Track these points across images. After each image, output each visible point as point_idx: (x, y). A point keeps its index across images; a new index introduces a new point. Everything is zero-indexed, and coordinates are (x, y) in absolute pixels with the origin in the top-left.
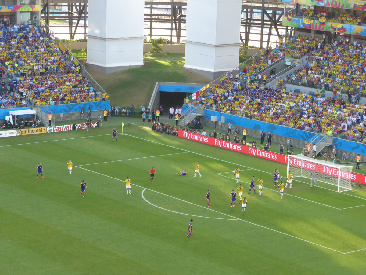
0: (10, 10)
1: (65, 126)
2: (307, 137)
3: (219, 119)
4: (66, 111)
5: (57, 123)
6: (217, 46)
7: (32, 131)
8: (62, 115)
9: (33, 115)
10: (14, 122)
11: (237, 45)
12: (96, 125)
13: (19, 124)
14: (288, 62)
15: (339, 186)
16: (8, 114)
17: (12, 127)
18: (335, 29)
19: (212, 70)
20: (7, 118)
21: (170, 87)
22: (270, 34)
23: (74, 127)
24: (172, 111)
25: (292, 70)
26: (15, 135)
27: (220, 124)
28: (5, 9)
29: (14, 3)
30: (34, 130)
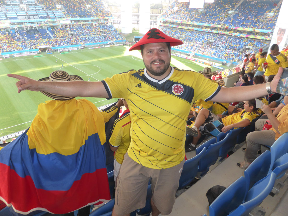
8: (118, 42)
11: (149, 28)
13: (110, 44)
16: (108, 42)
18: (167, 26)
21: (137, 37)
26: (109, 46)
28: (106, 22)
29: (108, 21)
30: (113, 45)
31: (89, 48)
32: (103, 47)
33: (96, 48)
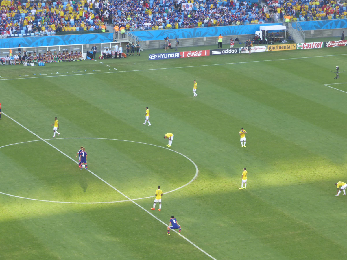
1: (315, 43)
4: (317, 27)
5: (307, 40)
7: (282, 48)
8: (312, 32)
9: (284, 31)
10: (263, 37)
16: (258, 30)
17: (261, 43)
20: (257, 33)
26: (264, 50)
30: (284, 46)
31: (153, 57)
32: (228, 51)
33: (191, 54)
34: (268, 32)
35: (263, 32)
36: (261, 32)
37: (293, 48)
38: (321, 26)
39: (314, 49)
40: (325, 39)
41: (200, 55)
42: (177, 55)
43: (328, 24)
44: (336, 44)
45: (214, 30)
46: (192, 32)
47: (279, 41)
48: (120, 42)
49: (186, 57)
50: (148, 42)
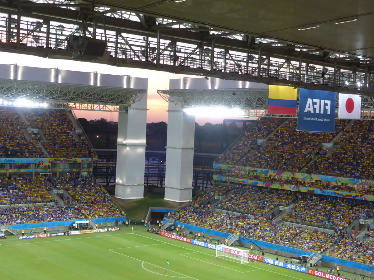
0: (77, 171)
1: (103, 229)
2: (226, 236)
3: (182, 226)
4: (104, 221)
5: (99, 228)
6: (181, 189)
7: (87, 232)
8: (102, 224)
9: (87, 224)
10: (77, 227)
11: (190, 189)
12: (119, 229)
13: (80, 228)
14: (216, 198)
15: (242, 261)
16: (75, 223)
17: (76, 229)
18: (239, 181)
19: (179, 201)
20: (74, 225)
21: (157, 209)
22: (207, 184)
23: (108, 230)
24: (158, 222)
25: (218, 202)
26: (78, 233)
27: (182, 229)
28: (75, 170)
29: (80, 167)
30: (88, 231)
31: (21, 237)
32: (60, 234)
33: (41, 236)
34: (80, 224)
35: (77, 224)
36: (76, 224)
37: (92, 232)
38: (106, 221)
39: (102, 232)
40: (108, 227)
41: (45, 236)
42: (33, 236)
43: (110, 219)
44: (114, 229)
45: (53, 224)
46: (41, 225)
47: (86, 229)
48: (3, 231)
49: (38, 237)
50: (18, 230)
